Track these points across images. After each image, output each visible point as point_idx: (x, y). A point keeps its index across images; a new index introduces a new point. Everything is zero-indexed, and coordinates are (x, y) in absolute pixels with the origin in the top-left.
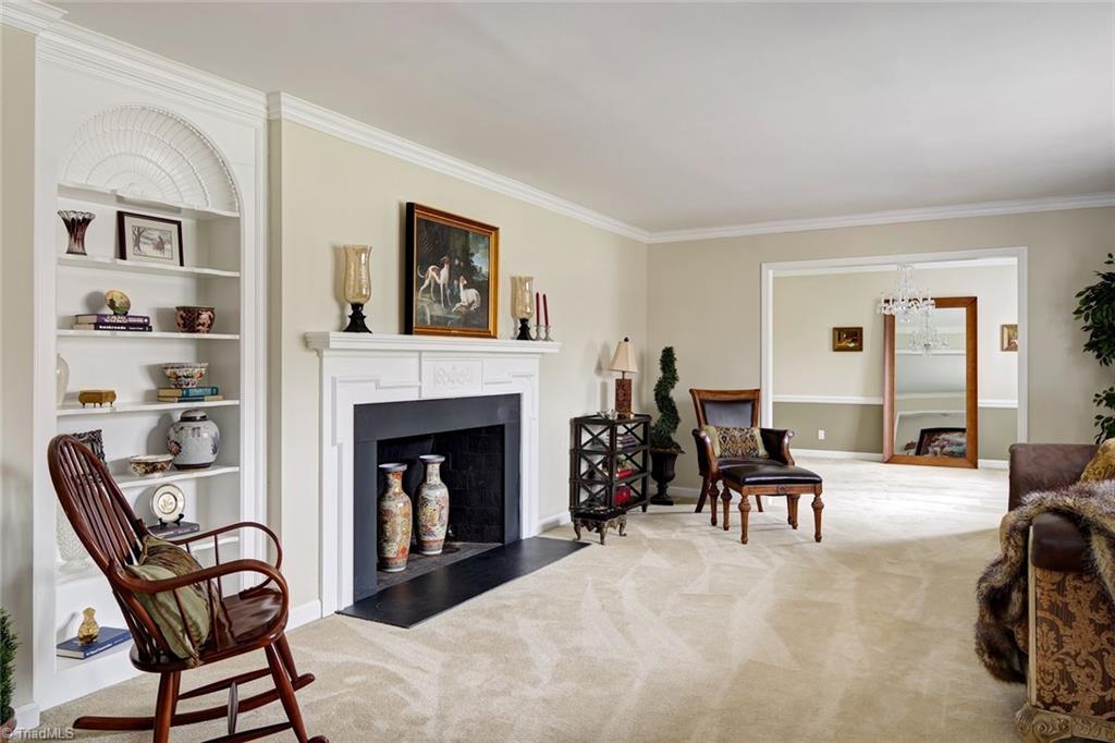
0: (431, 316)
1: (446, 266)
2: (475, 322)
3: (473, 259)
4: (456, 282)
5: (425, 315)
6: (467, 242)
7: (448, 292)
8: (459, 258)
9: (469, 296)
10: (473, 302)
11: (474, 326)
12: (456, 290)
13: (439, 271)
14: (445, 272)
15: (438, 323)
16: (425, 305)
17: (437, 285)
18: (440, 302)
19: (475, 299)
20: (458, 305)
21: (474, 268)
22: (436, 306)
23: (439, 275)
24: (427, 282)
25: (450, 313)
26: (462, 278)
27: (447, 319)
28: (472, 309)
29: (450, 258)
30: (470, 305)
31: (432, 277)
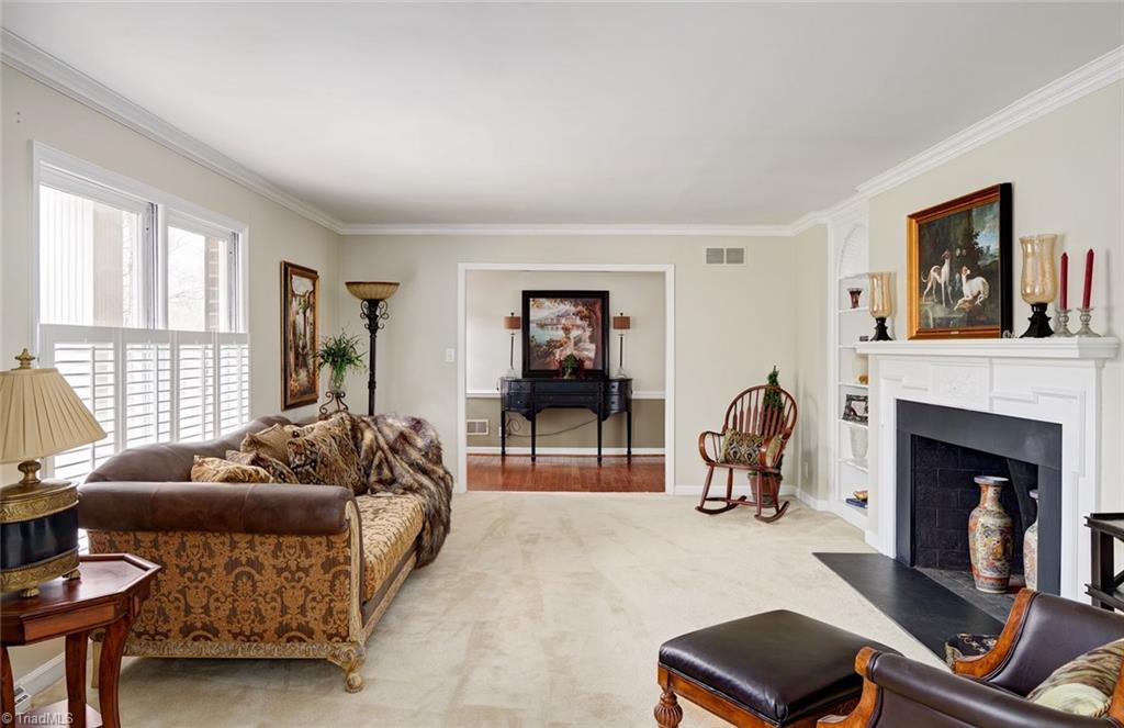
0: (934, 319)
1: (947, 262)
2: (982, 319)
3: (977, 241)
4: (957, 276)
5: (927, 318)
6: (970, 224)
7: (950, 289)
8: (961, 248)
9: (974, 287)
10: (979, 293)
11: (983, 323)
12: (958, 285)
13: (940, 269)
14: (946, 269)
15: (939, 325)
16: (928, 308)
17: (938, 285)
18: (941, 303)
19: (982, 289)
20: (960, 301)
21: (980, 251)
22: (938, 307)
23: (940, 274)
24: (929, 285)
25: (950, 313)
26: (964, 268)
27: (949, 320)
28: (978, 301)
29: (950, 250)
30: (975, 298)
31: (935, 278)
